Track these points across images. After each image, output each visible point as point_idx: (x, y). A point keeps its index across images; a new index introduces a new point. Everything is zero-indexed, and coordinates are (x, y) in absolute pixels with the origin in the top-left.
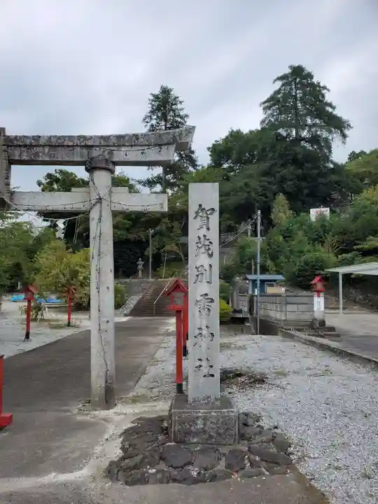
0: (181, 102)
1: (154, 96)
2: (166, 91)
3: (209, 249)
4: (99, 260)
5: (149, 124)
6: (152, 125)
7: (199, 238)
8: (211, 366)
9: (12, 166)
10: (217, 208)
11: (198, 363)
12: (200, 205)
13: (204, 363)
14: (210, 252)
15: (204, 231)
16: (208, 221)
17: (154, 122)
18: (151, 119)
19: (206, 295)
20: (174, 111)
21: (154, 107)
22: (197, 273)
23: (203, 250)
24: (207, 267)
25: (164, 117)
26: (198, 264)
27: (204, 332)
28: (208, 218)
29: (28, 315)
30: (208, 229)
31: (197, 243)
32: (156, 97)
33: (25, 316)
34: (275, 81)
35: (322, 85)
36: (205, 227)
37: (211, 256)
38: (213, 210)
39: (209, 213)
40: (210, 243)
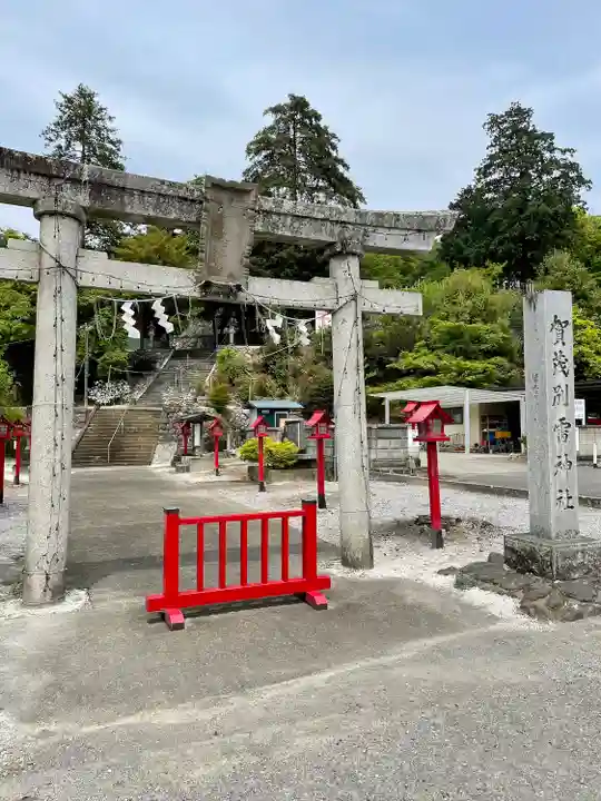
0: (110, 118)
1: (65, 97)
2: (86, 95)
3: (563, 365)
5: (53, 144)
6: (60, 147)
7: (556, 354)
8: (571, 497)
10: (571, 320)
11: (559, 495)
12: (556, 317)
14: (566, 370)
15: (560, 346)
17: (63, 142)
18: (58, 136)
19: (564, 419)
20: (99, 130)
21: (65, 117)
22: (555, 394)
23: (559, 368)
24: (564, 388)
25: (82, 138)
26: (556, 384)
28: (563, 331)
30: (564, 344)
31: (554, 359)
32: (69, 101)
35: (330, 131)
36: (560, 342)
37: (566, 374)
38: (567, 323)
39: (563, 325)
40: (566, 360)
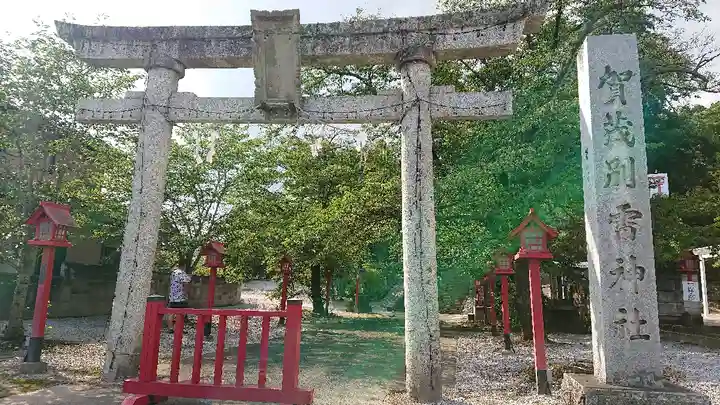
3: (628, 134)
8: (643, 322)
11: (620, 316)
12: (608, 68)
13: (630, 317)
14: (629, 138)
16: (622, 92)
19: (627, 206)
23: (616, 135)
24: (625, 162)
27: (628, 265)
28: (622, 86)
31: (605, 124)
37: (631, 144)
38: (630, 74)
39: (623, 77)
40: (630, 123)
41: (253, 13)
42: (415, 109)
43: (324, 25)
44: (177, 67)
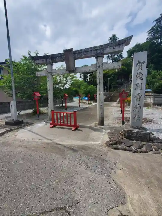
0: (118, 39)
1: (110, 38)
2: (114, 36)
3: (141, 77)
4: (100, 85)
7: (138, 73)
8: (139, 117)
9: (75, 60)
10: (146, 61)
11: (134, 116)
12: (139, 61)
13: (137, 116)
14: (142, 78)
15: (140, 71)
16: (142, 67)
19: (139, 94)
21: (110, 42)
22: (136, 86)
23: (139, 78)
24: (140, 84)
26: (137, 83)
27: (138, 106)
28: (142, 65)
29: (80, 101)
30: (142, 70)
31: (137, 75)
32: (111, 38)
33: (79, 102)
34: (153, 22)
36: (140, 69)
37: (142, 80)
38: (144, 62)
39: (142, 63)
40: (142, 75)
41: (64, 50)
42: (99, 69)
43: (79, 50)
44: (52, 63)
